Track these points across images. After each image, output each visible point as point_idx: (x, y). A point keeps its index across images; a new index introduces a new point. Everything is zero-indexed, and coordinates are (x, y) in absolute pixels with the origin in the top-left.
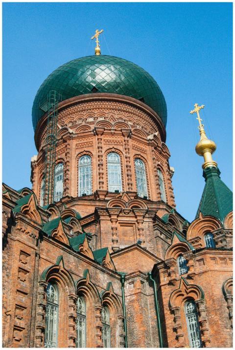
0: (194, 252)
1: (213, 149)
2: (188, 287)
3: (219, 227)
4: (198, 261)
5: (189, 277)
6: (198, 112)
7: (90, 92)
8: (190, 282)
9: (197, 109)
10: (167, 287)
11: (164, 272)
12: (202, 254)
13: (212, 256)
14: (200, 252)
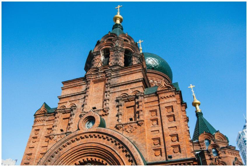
0: (221, 148)
1: (199, 104)
2: (220, 162)
3: (213, 138)
4: (222, 152)
5: (220, 158)
6: (192, 88)
7: (151, 69)
8: (220, 160)
9: (192, 87)
10: (209, 160)
11: (207, 154)
12: (224, 150)
13: (228, 151)
14: (224, 149)
